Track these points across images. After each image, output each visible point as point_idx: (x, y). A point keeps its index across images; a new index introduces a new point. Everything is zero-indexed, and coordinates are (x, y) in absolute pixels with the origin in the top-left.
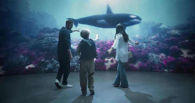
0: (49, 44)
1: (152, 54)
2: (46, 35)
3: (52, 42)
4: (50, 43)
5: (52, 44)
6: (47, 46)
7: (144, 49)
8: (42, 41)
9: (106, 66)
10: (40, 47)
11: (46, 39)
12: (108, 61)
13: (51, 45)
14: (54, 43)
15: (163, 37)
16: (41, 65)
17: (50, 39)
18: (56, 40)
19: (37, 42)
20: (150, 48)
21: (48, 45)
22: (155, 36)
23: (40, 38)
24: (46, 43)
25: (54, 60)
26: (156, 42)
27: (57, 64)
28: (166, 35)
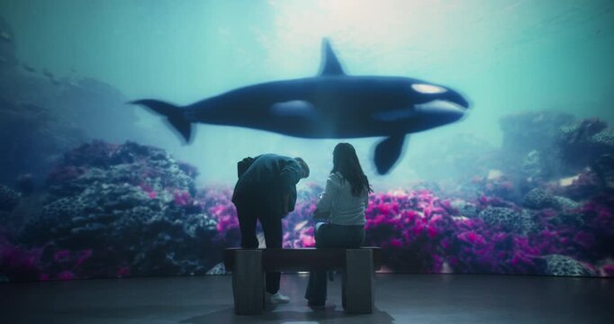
0: (101, 214)
1: (563, 257)
2: (88, 175)
3: (119, 207)
4: (109, 209)
5: (116, 212)
6: (92, 221)
7: (525, 233)
8: (69, 203)
10: (61, 226)
11: (88, 192)
14: (128, 211)
17: (106, 192)
18: (135, 195)
19: (47, 207)
20: (554, 233)
21: (100, 220)
22: (577, 178)
23: (59, 187)
24: (88, 211)
26: (581, 203)
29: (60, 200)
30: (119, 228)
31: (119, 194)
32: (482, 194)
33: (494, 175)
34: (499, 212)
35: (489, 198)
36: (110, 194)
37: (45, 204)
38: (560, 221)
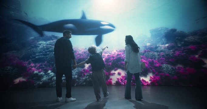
0: (44, 53)
1: (167, 65)
3: (49, 52)
4: (46, 52)
5: (48, 53)
6: (41, 55)
8: (36, 50)
9: (111, 79)
11: (40, 47)
12: (114, 74)
13: (47, 55)
14: (51, 53)
15: (180, 45)
16: (35, 78)
17: (45, 47)
19: (29, 51)
20: (164, 59)
21: (44, 55)
23: (33, 46)
24: (40, 52)
25: (51, 72)
26: (171, 51)
27: (53, 76)
28: (183, 43)
29: (33, 49)
30: (49, 57)
31: (49, 48)
32: (145, 49)
33: (148, 44)
34: (149, 54)
35: (147, 50)
36: (46, 48)
37: (29, 50)
38: (165, 55)
